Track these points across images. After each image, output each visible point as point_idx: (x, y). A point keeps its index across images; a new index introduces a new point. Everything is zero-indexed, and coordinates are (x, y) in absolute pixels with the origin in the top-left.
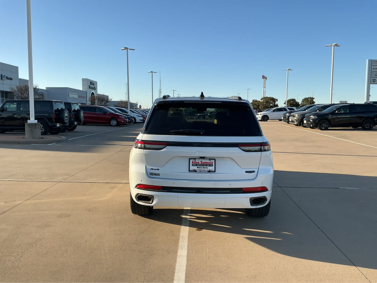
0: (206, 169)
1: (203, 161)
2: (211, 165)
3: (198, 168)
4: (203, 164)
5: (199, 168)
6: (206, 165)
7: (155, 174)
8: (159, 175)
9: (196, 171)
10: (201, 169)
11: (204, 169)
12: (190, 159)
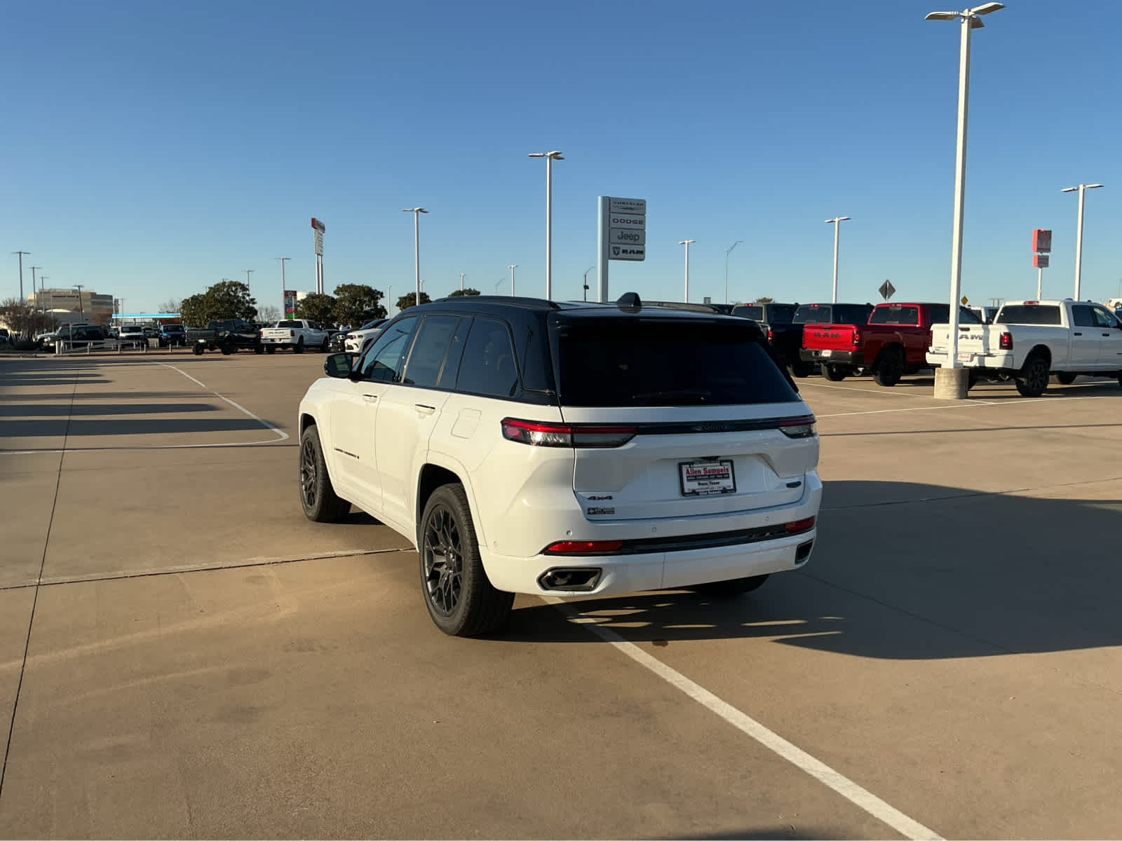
0: (716, 488)
1: (708, 468)
2: (725, 476)
3: (699, 484)
4: (709, 475)
5: (703, 484)
6: (714, 476)
7: (603, 511)
8: (612, 511)
9: (697, 494)
10: (705, 486)
11: (712, 486)
12: (680, 465)
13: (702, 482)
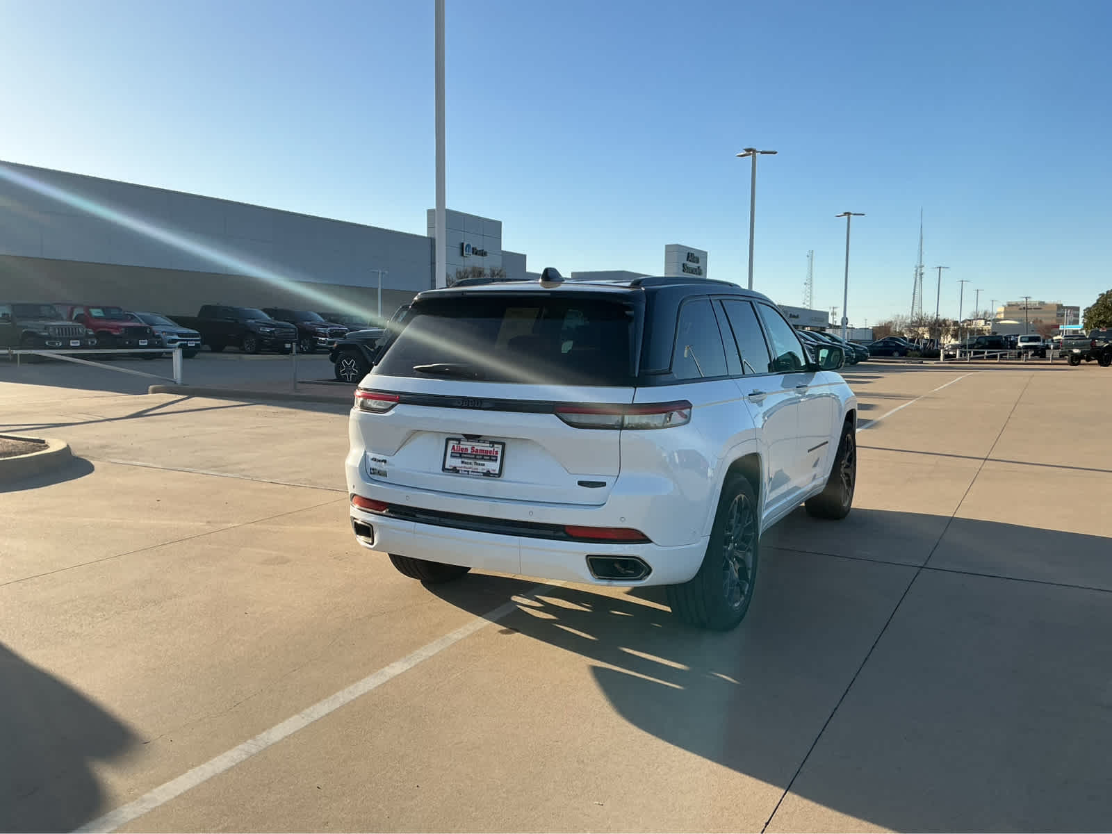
0: (480, 468)
1: (476, 448)
2: (492, 458)
3: (463, 462)
4: (475, 455)
5: (466, 463)
6: (481, 457)
7: (379, 473)
8: (385, 475)
9: (458, 472)
10: (469, 466)
11: (476, 467)
12: (448, 440)
13: (466, 461)
